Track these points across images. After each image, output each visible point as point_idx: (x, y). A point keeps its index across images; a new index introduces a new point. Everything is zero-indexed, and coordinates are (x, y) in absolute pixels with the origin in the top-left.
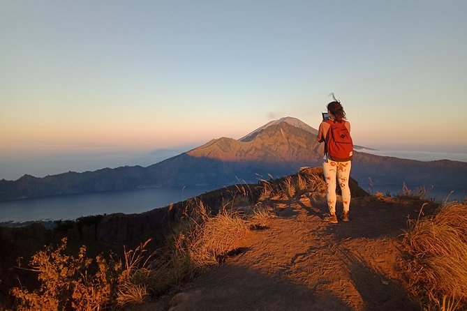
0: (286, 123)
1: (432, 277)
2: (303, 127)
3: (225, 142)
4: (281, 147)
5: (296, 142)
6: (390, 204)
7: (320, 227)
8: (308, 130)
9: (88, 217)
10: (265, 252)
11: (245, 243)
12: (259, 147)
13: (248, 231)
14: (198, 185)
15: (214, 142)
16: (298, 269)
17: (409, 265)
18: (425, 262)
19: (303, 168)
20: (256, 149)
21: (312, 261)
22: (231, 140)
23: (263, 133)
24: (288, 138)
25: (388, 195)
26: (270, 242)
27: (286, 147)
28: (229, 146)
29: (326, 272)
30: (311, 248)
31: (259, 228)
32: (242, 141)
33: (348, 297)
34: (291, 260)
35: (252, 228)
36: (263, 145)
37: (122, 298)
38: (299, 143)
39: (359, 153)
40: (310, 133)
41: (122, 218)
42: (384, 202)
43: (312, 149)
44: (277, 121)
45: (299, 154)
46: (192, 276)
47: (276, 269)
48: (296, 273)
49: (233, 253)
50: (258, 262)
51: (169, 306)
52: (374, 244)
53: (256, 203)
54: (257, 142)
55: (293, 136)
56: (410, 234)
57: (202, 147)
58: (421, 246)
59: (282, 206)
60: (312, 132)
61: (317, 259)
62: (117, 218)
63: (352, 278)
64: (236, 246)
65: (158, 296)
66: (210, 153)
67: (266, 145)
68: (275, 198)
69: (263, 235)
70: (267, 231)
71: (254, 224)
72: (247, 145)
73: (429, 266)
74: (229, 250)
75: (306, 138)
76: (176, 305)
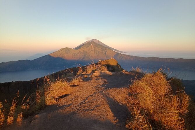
0: (93, 42)
1: (138, 102)
2: (100, 44)
3: (67, 50)
4: (91, 52)
5: (98, 50)
6: (127, 75)
7: (99, 84)
8: (102, 45)
9: (4, 83)
10: (76, 95)
11: (68, 92)
12: (82, 52)
13: (69, 87)
14: (56, 68)
15: (62, 49)
16: (88, 102)
17: (130, 98)
18: (136, 96)
19: (100, 60)
20: (81, 52)
21: (94, 98)
22: (70, 49)
23: (84, 46)
24: (94, 48)
25: (127, 71)
26: (78, 91)
27: (94, 52)
28: (69, 51)
29: (99, 102)
30: (95, 93)
31: (74, 86)
32: (75, 49)
33: (106, 111)
34: (86, 98)
35: (71, 86)
36: (84, 51)
37: (10, 119)
38: (99, 50)
39: (122, 54)
40: (103, 46)
41: (21, 83)
42: (125, 74)
43: (104, 53)
44: (90, 41)
45: (99, 55)
46: (43, 107)
47: (79, 102)
48: (87, 103)
49: (62, 97)
50: (72, 100)
51: (32, 121)
52: (119, 90)
53: (75, 75)
54: (81, 50)
55: (96, 47)
56: (131, 86)
57: (57, 51)
58: (135, 90)
59: (86, 76)
60: (104, 46)
61: (96, 97)
62: (19, 83)
63: (108, 104)
64: (64, 94)
65: (28, 116)
66: (61, 54)
67: (85, 51)
68: (84, 73)
69: (76, 89)
70: (77, 87)
71: (72, 84)
72: (77, 51)
73: (137, 98)
74: (61, 95)
75: (101, 48)
76: (35, 120)
